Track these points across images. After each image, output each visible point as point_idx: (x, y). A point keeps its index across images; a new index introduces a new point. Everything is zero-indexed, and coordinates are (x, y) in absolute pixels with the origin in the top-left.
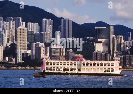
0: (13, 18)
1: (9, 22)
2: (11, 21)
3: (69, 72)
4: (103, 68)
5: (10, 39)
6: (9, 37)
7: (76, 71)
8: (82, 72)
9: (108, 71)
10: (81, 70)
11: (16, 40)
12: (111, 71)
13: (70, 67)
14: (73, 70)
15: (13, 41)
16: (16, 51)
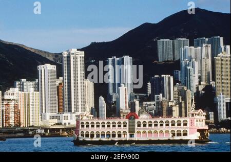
0: (207, 39)
1: (200, 48)
2: (204, 45)
3: (116, 138)
4: (170, 131)
5: (204, 78)
6: (202, 75)
7: (128, 138)
8: (136, 138)
9: (177, 136)
10: (135, 134)
11: (214, 79)
12: (183, 135)
13: (117, 130)
14: (123, 136)
15: (209, 82)
16: (215, 99)
